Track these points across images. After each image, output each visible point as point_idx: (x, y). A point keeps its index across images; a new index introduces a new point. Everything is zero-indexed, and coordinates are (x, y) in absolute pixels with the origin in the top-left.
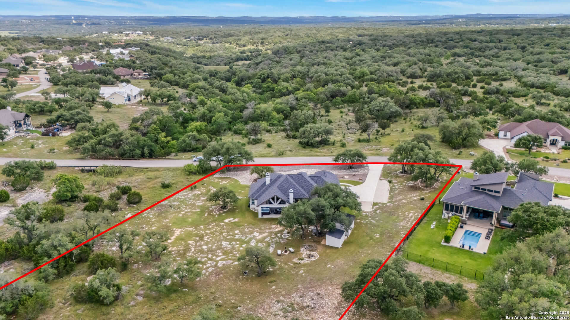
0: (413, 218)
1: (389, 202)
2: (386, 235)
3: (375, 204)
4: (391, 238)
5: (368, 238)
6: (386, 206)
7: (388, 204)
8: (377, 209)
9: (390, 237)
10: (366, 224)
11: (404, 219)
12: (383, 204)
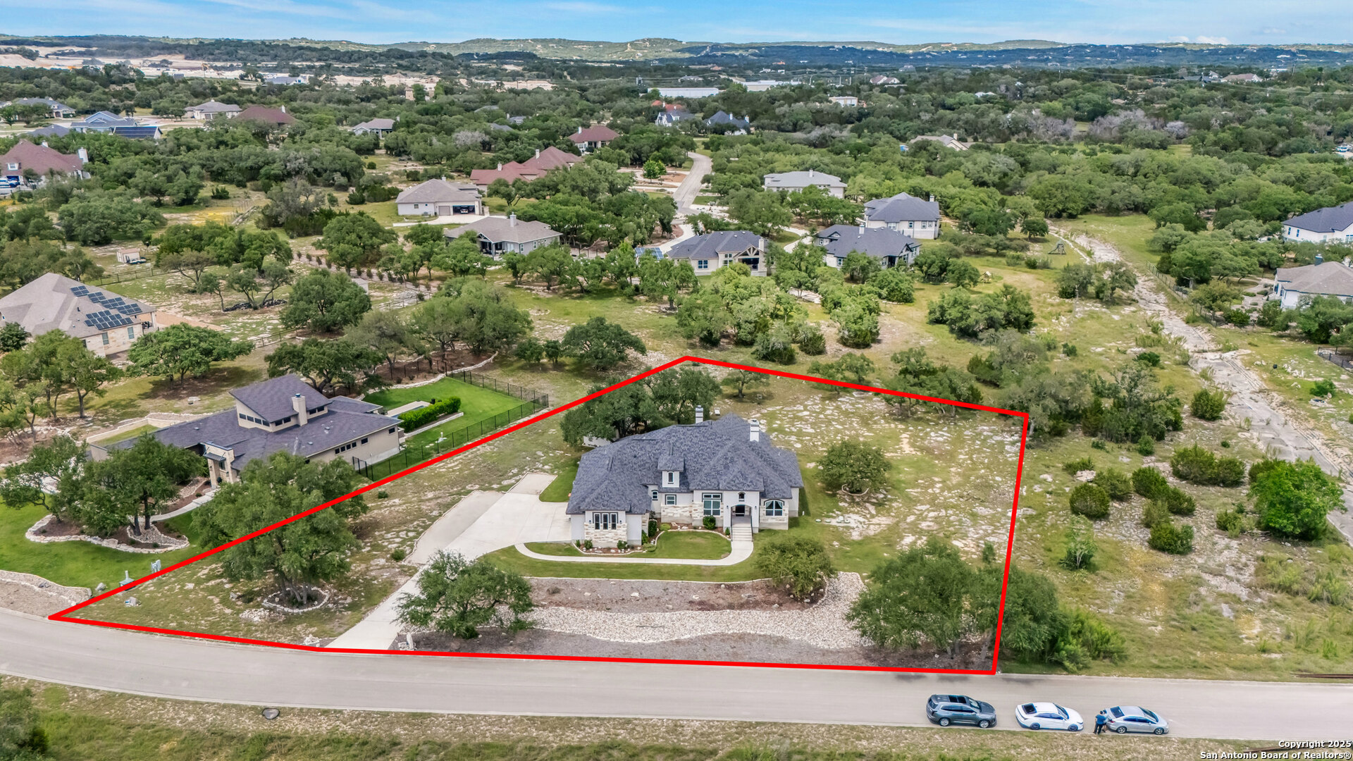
1: (469, 492)
3: (506, 488)
6: (482, 485)
7: (476, 487)
8: (513, 476)
10: (556, 449)
12: (486, 489)
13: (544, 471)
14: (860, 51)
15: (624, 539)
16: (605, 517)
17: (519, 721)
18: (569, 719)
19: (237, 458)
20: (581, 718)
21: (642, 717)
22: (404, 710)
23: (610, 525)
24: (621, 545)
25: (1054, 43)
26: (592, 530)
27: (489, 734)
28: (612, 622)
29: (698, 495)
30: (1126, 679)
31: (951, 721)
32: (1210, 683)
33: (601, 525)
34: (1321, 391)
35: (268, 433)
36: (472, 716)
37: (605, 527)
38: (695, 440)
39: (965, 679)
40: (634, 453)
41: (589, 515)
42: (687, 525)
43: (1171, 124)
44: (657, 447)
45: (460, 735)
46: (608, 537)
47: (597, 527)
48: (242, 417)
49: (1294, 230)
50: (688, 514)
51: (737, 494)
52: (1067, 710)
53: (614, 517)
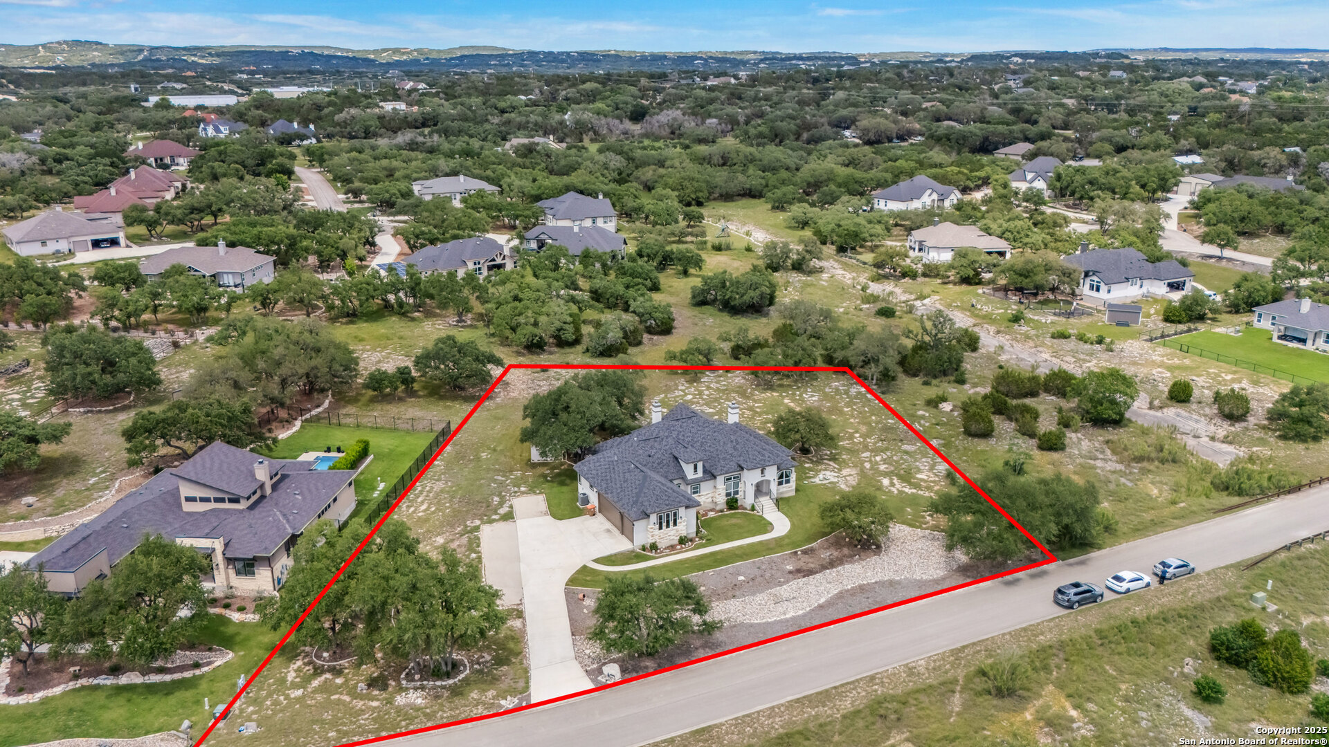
0: (420, 500)
1: (477, 528)
2: (470, 460)
3: (509, 516)
4: (460, 457)
5: (499, 449)
6: (481, 519)
7: (478, 522)
8: (501, 504)
9: (463, 458)
10: (511, 471)
11: (437, 494)
12: (491, 522)
13: (523, 493)
14: (322, 56)
15: (684, 533)
16: (668, 516)
17: (790, 705)
18: (827, 691)
19: (226, 545)
20: (835, 688)
21: (880, 670)
22: (687, 731)
23: (671, 523)
24: (682, 541)
25: (505, 49)
26: (657, 532)
27: (778, 726)
28: (749, 606)
29: (720, 479)
30: (1132, 544)
31: (1080, 603)
32: (1175, 532)
33: (664, 524)
34: (1016, 319)
35: (241, 511)
36: (748, 716)
37: (668, 526)
38: (693, 430)
39: (1044, 573)
40: (647, 453)
41: (654, 518)
42: (712, 510)
43: (708, 121)
44: (664, 443)
45: (753, 735)
46: (670, 535)
47: (661, 528)
48: (188, 499)
49: (882, 202)
50: (710, 500)
51: (759, 471)
52: (1120, 574)
53: (675, 514)
